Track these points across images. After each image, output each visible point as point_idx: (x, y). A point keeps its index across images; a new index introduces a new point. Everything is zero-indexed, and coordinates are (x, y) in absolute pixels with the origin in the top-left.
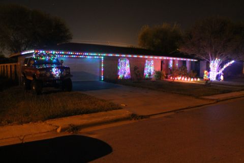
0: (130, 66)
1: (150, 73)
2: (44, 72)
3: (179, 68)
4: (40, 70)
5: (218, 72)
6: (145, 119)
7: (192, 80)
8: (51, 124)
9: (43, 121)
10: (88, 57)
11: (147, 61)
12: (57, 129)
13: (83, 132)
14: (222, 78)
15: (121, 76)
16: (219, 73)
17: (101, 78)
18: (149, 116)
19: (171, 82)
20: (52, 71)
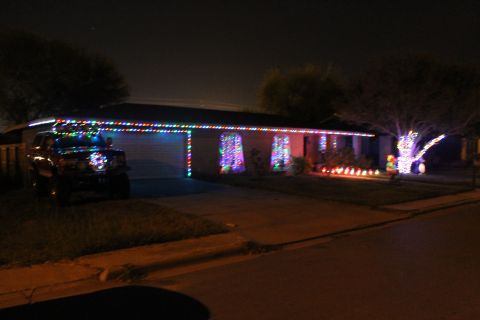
0: (244, 148)
1: (282, 162)
2: (74, 162)
3: (340, 150)
4: (66, 157)
5: (415, 156)
6: (273, 252)
7: (364, 173)
8: (88, 265)
9: (72, 259)
10: (161, 131)
11: (276, 139)
12: (99, 275)
13: (151, 280)
14: (422, 168)
15: (225, 167)
16: (417, 159)
17: (187, 172)
18: (282, 245)
20: (90, 160)
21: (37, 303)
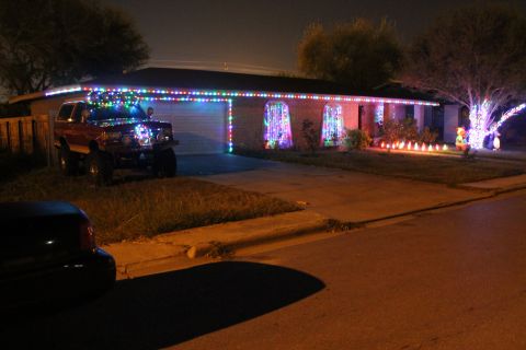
0: (291, 120)
1: (335, 135)
2: (116, 135)
4: (108, 129)
5: (489, 129)
6: (356, 230)
7: (430, 148)
8: (171, 243)
9: (150, 237)
10: (199, 100)
11: (327, 107)
12: (186, 252)
13: (243, 255)
14: (497, 143)
15: (271, 143)
16: (491, 132)
17: (227, 147)
18: (363, 223)
19: (383, 154)
20: (134, 133)
21: (135, 279)
